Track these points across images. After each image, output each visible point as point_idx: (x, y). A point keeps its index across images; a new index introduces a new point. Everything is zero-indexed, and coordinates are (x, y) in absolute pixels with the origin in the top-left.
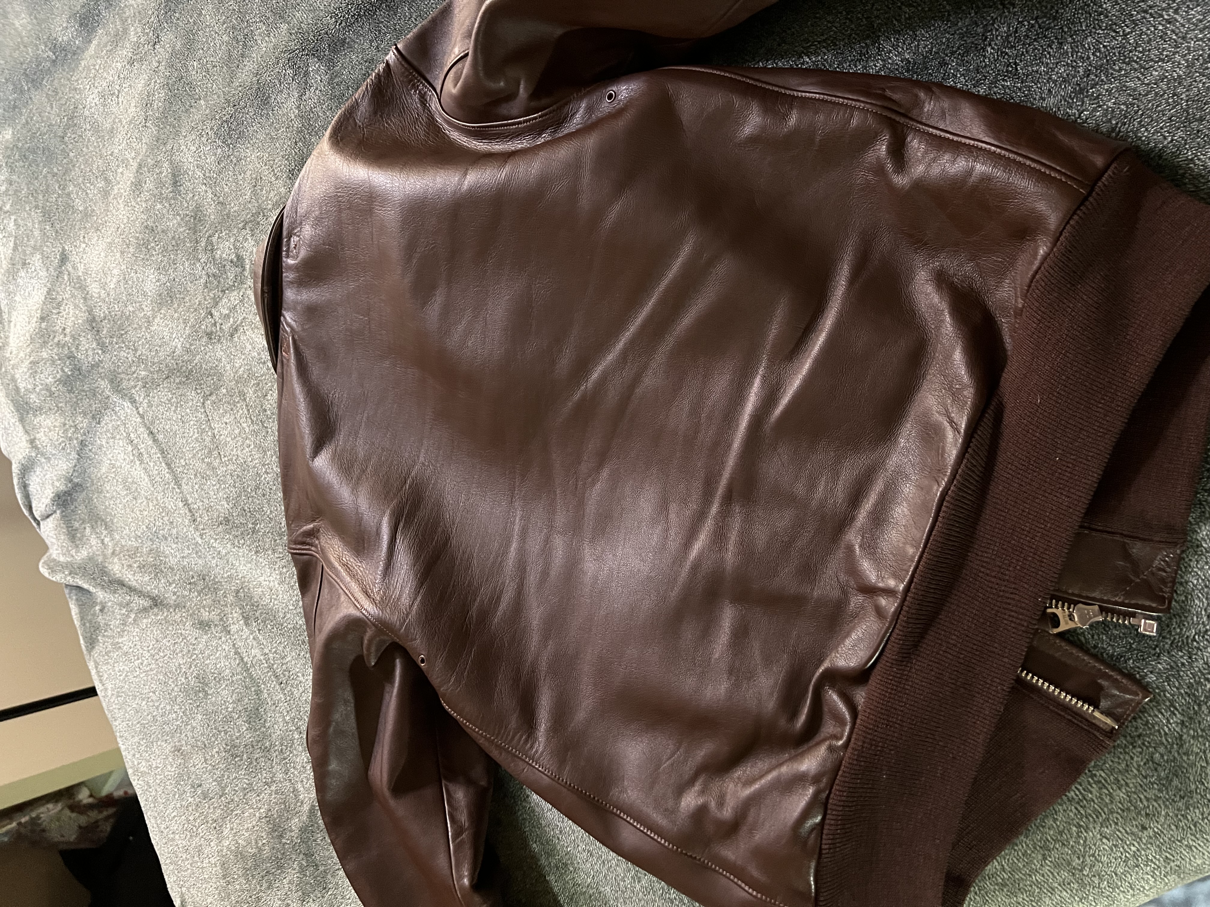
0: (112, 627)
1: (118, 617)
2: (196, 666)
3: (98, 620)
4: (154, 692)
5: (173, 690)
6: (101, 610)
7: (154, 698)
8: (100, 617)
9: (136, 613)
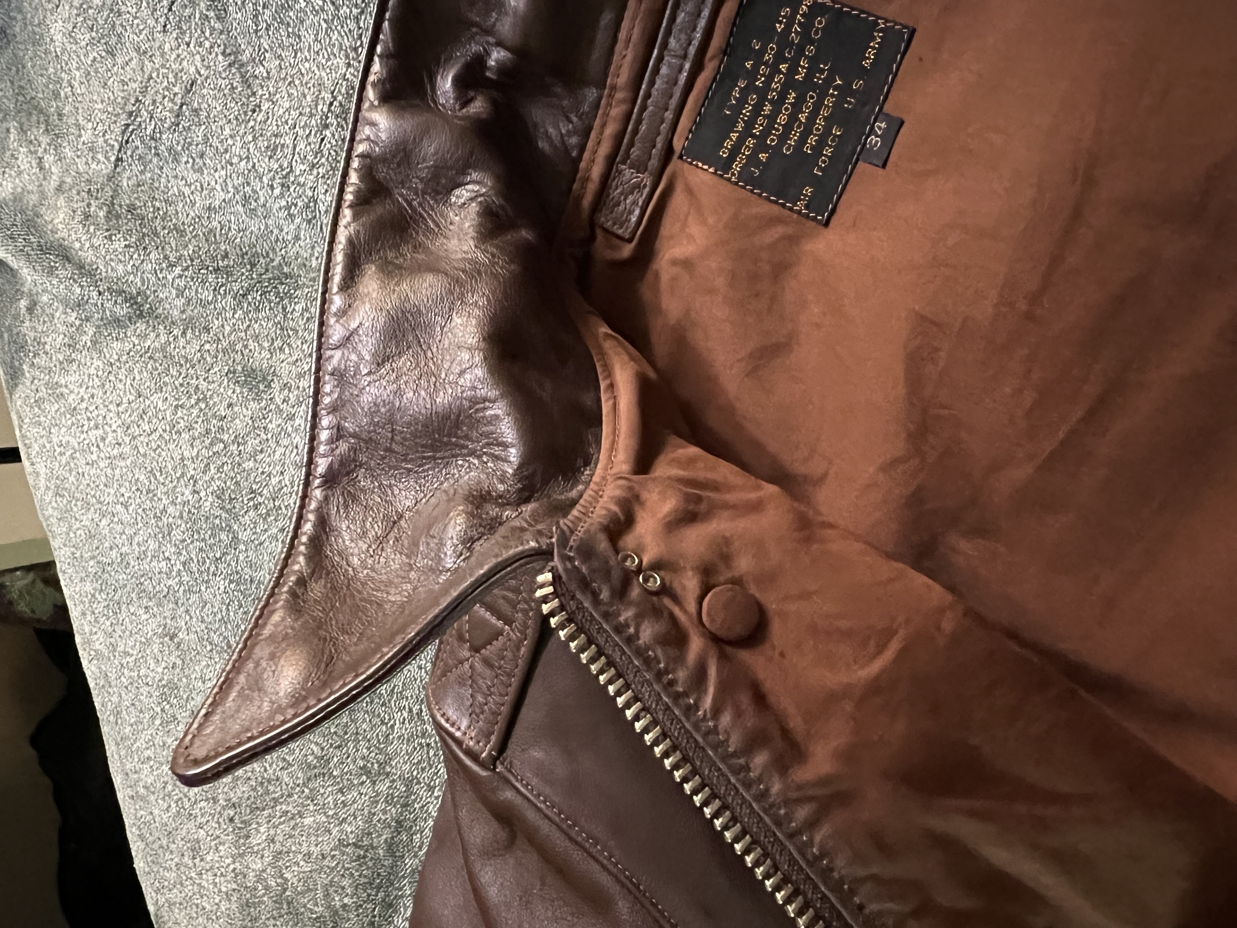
0: (47, 347)
1: (62, 328)
2: (219, 469)
3: (24, 330)
4: (126, 507)
5: (165, 510)
6: (30, 310)
7: (126, 518)
8: (27, 324)
9: (98, 327)
